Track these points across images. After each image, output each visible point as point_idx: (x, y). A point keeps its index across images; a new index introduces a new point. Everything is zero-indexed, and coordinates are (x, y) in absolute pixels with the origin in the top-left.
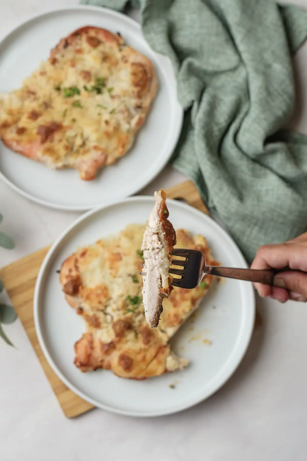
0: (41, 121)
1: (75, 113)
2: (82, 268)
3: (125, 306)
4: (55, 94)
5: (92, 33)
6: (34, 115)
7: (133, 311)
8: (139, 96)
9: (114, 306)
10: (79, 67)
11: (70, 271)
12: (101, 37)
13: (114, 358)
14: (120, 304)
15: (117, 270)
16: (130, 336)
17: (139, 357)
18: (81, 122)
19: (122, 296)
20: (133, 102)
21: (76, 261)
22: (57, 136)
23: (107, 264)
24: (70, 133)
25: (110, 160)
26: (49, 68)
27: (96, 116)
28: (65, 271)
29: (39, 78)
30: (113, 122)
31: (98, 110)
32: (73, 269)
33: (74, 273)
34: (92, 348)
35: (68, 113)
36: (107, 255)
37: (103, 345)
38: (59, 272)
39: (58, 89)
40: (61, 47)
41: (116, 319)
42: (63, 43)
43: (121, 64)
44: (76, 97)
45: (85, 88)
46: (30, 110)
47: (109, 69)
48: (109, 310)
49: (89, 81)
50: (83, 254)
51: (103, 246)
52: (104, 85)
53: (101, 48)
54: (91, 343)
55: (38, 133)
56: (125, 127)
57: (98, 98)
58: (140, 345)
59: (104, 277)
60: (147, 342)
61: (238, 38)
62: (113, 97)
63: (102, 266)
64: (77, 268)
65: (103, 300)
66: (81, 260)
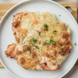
2: (22, 19)
3: (30, 41)
7: (33, 44)
9: (27, 39)
11: (18, 18)
13: (20, 57)
14: (29, 40)
16: (28, 52)
17: (28, 61)
19: (31, 37)
21: (22, 15)
23: (32, 23)
28: (16, 17)
32: (20, 18)
33: (19, 20)
34: (13, 50)
36: (33, 19)
38: (14, 16)
41: (25, 44)
48: (24, 40)
50: (26, 14)
51: (34, 15)
54: (14, 48)
58: (30, 57)
60: (33, 58)
63: (30, 23)
64: (21, 18)
65: (24, 35)
66: (24, 16)
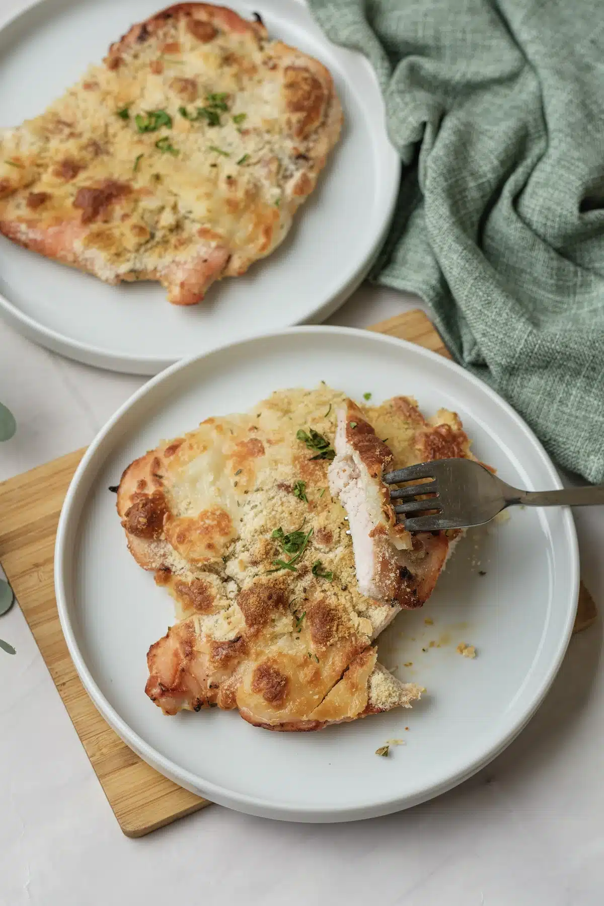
0: (83, 179)
1: (161, 163)
2: (170, 478)
3: (269, 553)
4: (116, 125)
5: (201, 16)
6: (70, 168)
7: (290, 566)
8: (303, 133)
9: (245, 556)
10: (171, 73)
11: (143, 484)
12: (219, 22)
13: (247, 671)
14: (258, 548)
15: (251, 473)
16: (284, 623)
18: (173, 181)
19: (263, 531)
20: (289, 145)
21: (157, 463)
22: (119, 209)
23: (230, 464)
24: (148, 203)
25: (236, 264)
26: (106, 77)
27: (206, 169)
28: (130, 486)
29: (83, 94)
30: (244, 181)
31: (212, 157)
32: (149, 479)
33: (151, 490)
34: (190, 655)
35: (144, 163)
36: (228, 447)
37: (216, 646)
38: (115, 489)
39: (124, 115)
40: (132, 39)
41: (247, 584)
42: (137, 32)
43: (263, 72)
44: (164, 132)
45: (184, 113)
46: (60, 157)
47: (237, 77)
48: (233, 567)
49: (192, 99)
50: (173, 449)
51: (219, 428)
52: (226, 108)
53: (219, 41)
54: (189, 643)
55: (76, 205)
56: (271, 193)
57: (212, 133)
58: (306, 645)
59: (220, 492)
61: (516, 18)
62: (244, 133)
63: (218, 470)
64: (157, 478)
65: (219, 540)
66: (167, 461)
